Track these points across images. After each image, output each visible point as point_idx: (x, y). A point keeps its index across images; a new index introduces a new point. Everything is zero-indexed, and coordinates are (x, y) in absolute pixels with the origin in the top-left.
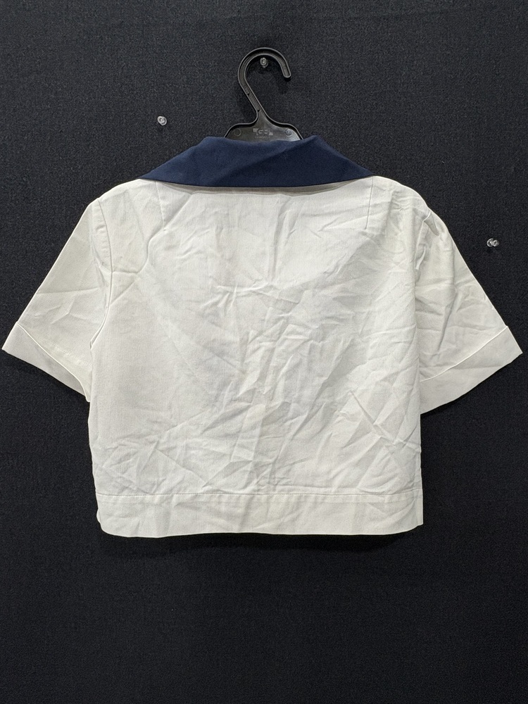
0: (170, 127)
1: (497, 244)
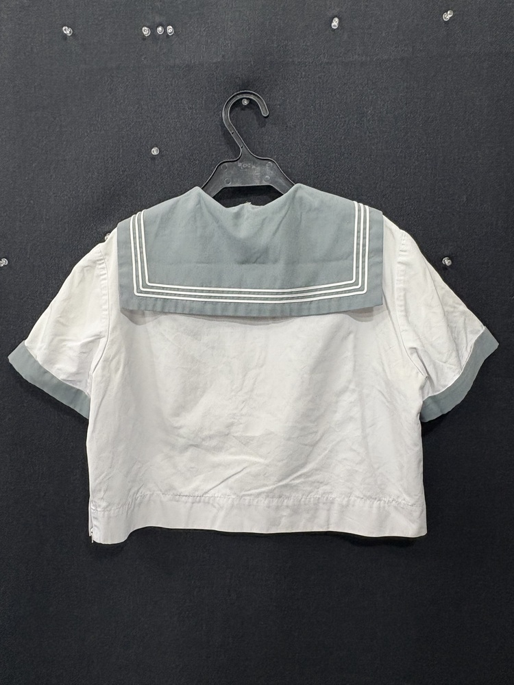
0: (163, 156)
1: (450, 263)
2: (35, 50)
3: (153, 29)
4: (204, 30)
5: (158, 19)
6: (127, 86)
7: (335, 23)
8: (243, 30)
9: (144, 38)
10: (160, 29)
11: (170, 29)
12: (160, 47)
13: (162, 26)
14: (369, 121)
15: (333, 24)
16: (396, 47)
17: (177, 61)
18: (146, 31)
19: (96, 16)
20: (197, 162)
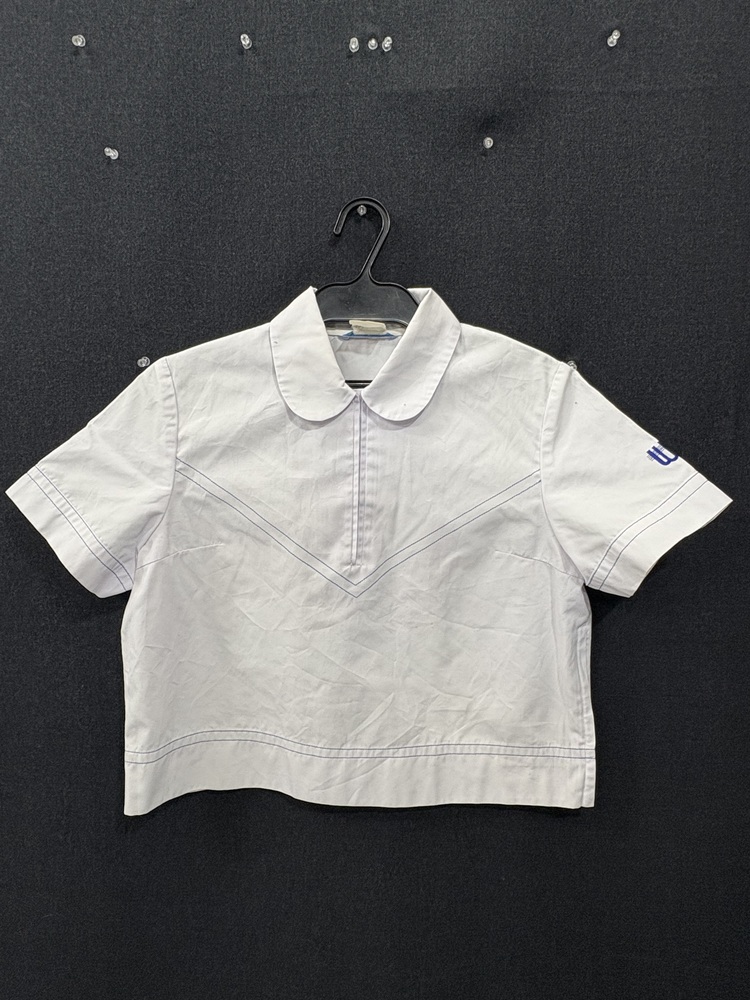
2: (199, 68)
3: (363, 43)
4: (434, 45)
5: (370, 29)
6: (325, 120)
7: (614, 39)
8: (489, 45)
9: (350, 55)
10: (373, 42)
11: (387, 43)
12: (372, 68)
13: (377, 40)
14: (657, 172)
15: (609, 40)
16: (695, 73)
17: (395, 87)
18: (354, 45)
19: (285, 24)
20: (419, 226)
